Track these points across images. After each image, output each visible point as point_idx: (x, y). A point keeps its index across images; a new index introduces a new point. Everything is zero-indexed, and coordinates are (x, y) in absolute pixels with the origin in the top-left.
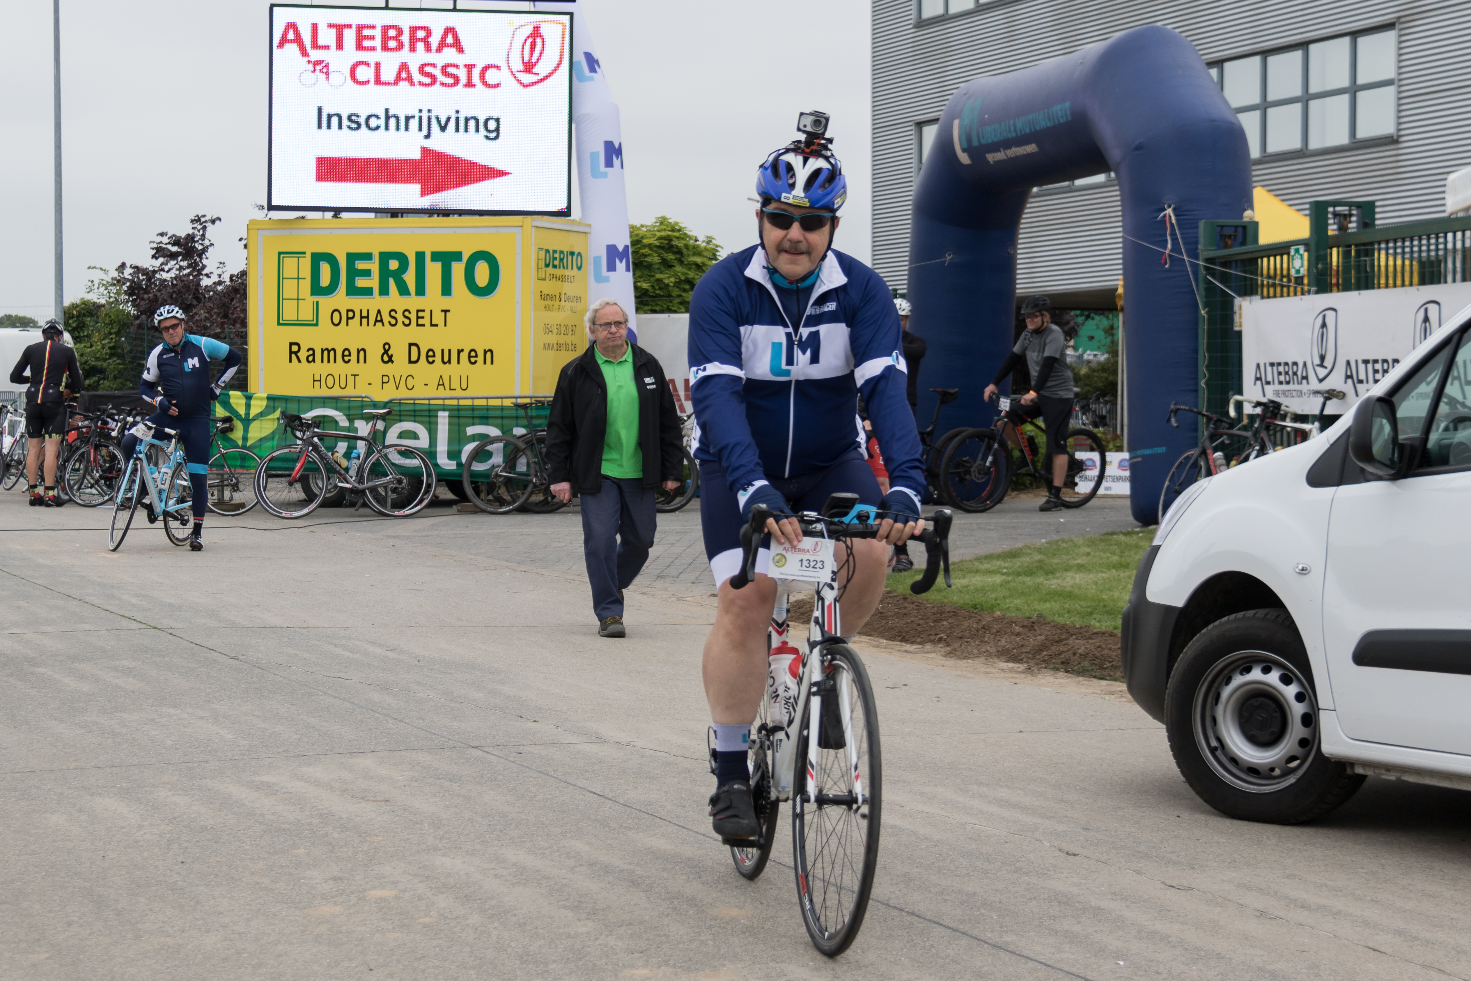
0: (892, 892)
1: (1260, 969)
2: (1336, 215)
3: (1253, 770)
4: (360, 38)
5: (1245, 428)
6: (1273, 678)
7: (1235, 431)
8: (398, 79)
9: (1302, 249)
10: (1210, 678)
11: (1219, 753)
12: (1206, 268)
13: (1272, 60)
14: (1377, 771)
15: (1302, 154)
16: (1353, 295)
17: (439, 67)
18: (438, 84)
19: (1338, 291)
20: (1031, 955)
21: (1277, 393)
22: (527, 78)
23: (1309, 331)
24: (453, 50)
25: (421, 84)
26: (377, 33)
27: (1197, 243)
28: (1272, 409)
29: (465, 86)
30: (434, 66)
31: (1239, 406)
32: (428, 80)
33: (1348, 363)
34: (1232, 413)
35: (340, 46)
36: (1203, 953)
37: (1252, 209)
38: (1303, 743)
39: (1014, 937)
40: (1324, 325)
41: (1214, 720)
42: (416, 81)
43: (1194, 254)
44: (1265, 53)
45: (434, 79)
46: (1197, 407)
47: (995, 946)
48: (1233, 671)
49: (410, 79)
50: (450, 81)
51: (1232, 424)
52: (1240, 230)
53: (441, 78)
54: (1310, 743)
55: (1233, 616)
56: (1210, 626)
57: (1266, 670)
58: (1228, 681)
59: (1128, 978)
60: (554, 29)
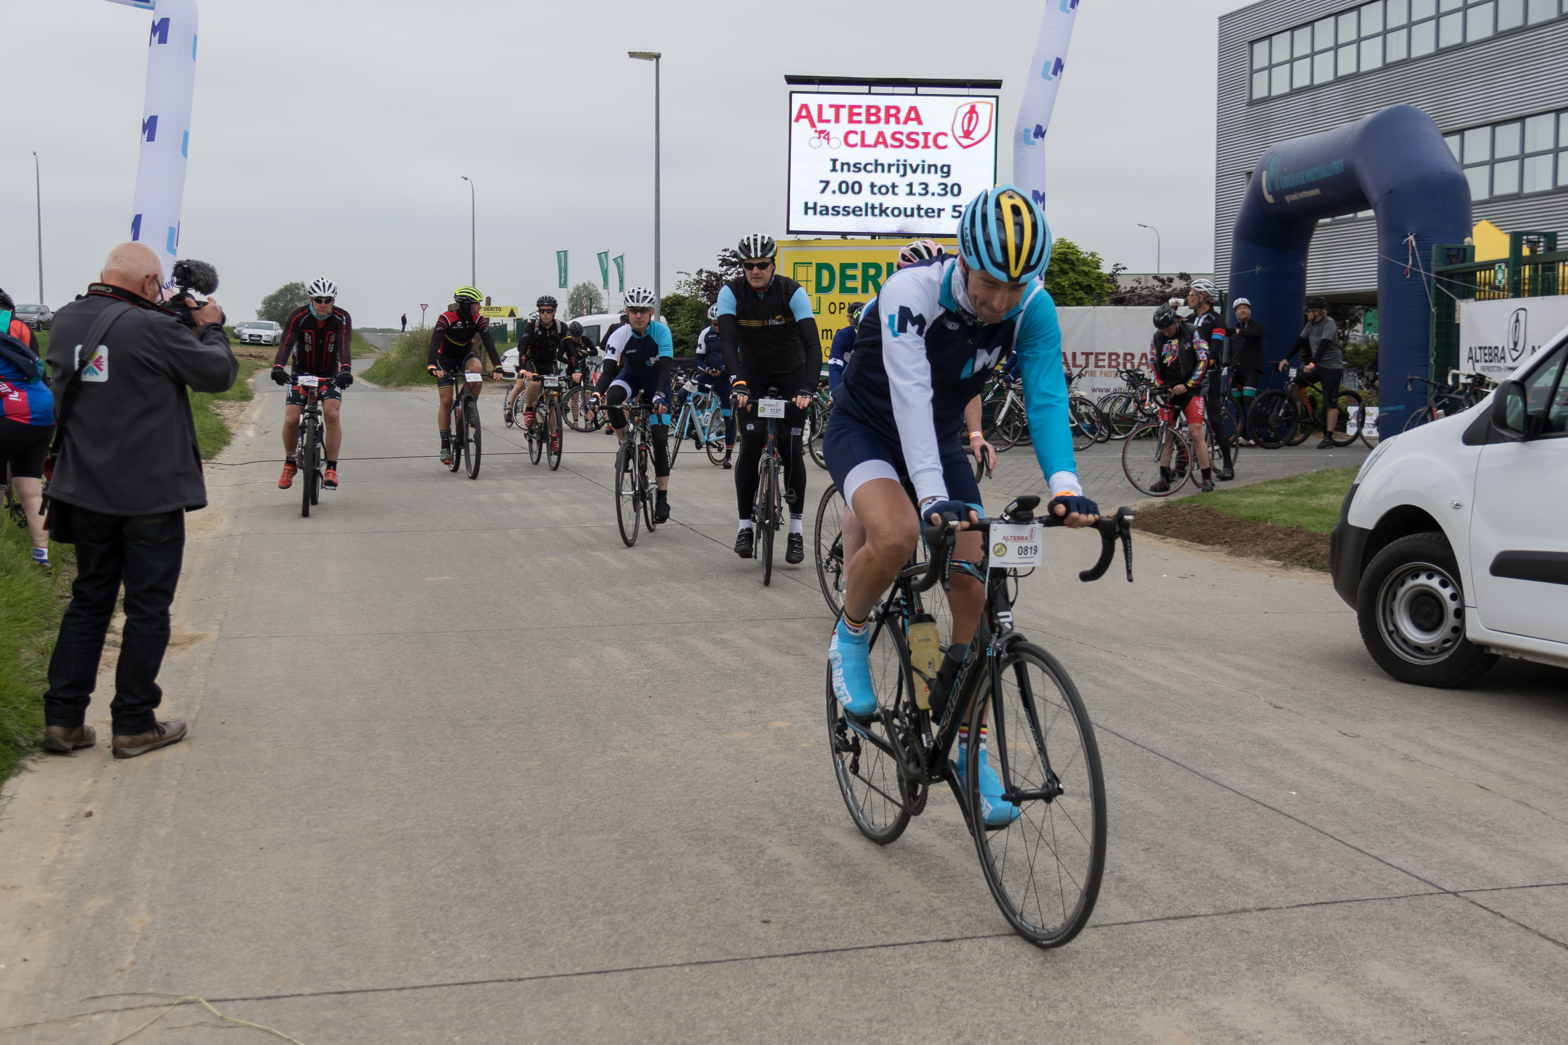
0: (1140, 734)
1: (1394, 800)
2: (1528, 242)
3: (1418, 648)
4: (851, 115)
5: (1460, 393)
6: (1435, 582)
7: (1453, 395)
8: (877, 143)
9: (1503, 266)
10: (1389, 581)
11: (1395, 635)
12: (1436, 279)
14: (1506, 652)
15: (1519, 196)
16: (1539, 298)
17: (905, 134)
18: (904, 146)
19: (1529, 296)
20: (1229, 785)
21: (1483, 368)
22: (966, 142)
23: (1506, 325)
24: (915, 123)
25: (892, 146)
26: (863, 111)
27: (1430, 260)
28: (1479, 380)
30: (901, 133)
31: (1456, 378)
32: (897, 144)
33: (1534, 347)
34: (1450, 382)
35: (837, 120)
36: (1355, 787)
37: (1471, 235)
38: (1455, 630)
39: (1220, 771)
40: (1517, 321)
41: (1392, 612)
42: (889, 144)
43: (1428, 269)
44: (1494, 125)
45: (901, 142)
46: (1427, 377)
47: (1205, 777)
48: (1406, 576)
49: (884, 143)
50: (913, 144)
51: (1451, 390)
52: (1461, 251)
53: (906, 142)
54: (1459, 630)
55: (1407, 537)
56: (1391, 544)
57: (1430, 577)
58: (1403, 583)
59: (1295, 805)
60: (984, 109)
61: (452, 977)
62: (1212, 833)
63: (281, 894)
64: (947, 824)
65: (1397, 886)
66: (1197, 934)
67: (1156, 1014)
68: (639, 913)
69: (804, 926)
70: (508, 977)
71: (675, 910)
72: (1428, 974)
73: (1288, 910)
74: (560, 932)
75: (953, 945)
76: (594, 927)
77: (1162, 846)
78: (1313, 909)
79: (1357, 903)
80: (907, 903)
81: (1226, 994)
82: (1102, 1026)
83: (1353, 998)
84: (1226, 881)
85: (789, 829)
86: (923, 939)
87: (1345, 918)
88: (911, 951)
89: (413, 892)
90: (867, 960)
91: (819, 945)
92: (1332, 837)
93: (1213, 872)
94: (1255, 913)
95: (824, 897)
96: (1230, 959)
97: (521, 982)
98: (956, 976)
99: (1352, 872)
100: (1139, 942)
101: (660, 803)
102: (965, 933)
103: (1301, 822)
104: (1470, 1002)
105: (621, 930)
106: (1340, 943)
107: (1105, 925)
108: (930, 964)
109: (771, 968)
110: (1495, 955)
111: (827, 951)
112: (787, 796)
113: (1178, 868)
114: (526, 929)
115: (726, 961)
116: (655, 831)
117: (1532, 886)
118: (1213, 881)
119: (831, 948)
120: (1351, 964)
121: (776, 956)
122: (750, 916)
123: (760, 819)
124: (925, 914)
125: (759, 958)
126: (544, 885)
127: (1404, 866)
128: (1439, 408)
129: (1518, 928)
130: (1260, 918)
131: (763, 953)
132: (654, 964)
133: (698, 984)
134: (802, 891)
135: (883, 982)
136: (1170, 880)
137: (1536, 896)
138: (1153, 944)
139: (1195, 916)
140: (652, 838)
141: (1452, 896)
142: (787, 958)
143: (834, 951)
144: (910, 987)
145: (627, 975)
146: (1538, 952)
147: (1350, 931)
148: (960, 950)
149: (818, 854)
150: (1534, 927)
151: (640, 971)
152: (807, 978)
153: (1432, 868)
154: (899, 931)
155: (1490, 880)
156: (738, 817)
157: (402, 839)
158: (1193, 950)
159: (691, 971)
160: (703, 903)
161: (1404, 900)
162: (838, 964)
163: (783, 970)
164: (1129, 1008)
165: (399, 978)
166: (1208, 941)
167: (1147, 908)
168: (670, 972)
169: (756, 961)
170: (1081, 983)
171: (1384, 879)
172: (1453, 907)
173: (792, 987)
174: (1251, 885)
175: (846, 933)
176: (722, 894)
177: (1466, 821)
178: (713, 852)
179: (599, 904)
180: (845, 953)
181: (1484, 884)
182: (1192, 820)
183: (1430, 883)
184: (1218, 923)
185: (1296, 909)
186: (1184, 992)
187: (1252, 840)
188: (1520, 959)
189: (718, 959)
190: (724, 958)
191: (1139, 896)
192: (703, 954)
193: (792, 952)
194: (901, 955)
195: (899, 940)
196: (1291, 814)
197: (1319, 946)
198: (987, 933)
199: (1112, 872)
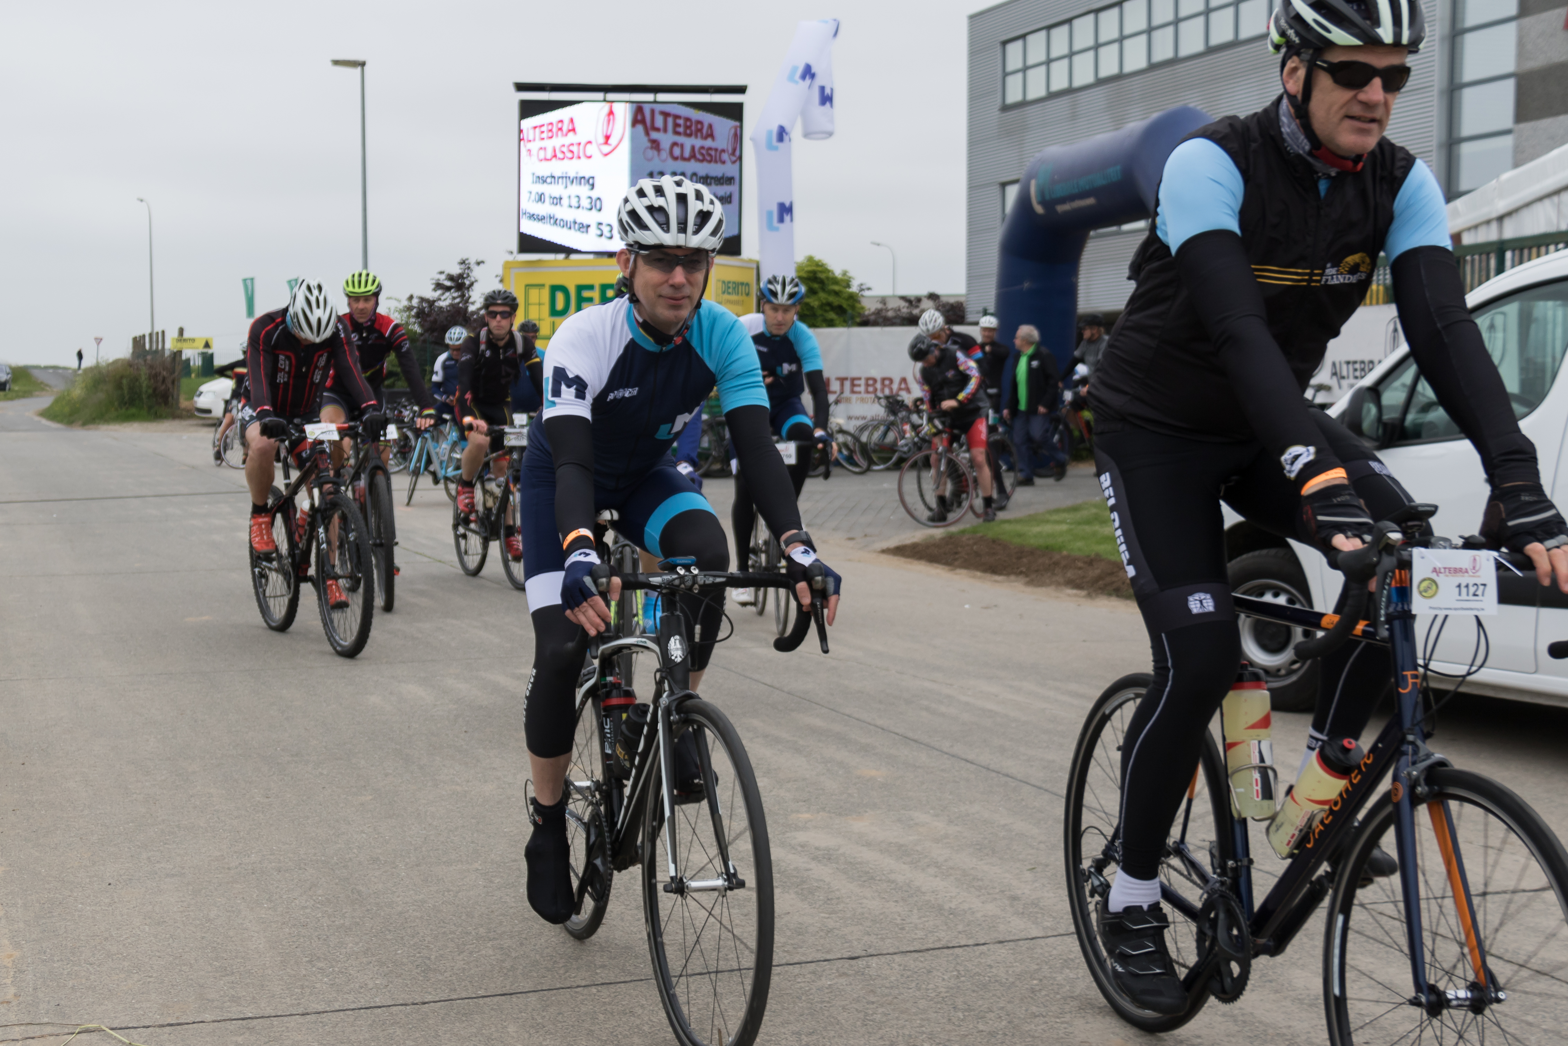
0: (991, 759)
33: (1334, 364)
55: (1251, 554)
61: (353, 1002)
63: (147, 928)
67: (1087, 1023)
70: (410, 1001)
74: (450, 957)
75: (860, 963)
76: (483, 952)
82: (1037, 1034)
86: (828, 957)
88: (819, 969)
89: (284, 923)
97: (426, 1005)
98: (872, 991)
100: (1051, 956)
102: (869, 951)
107: (1009, 941)
108: (843, 981)
114: (414, 956)
115: (631, 981)
120: (1274, 973)
124: (822, 934)
126: (418, 914)
132: (558, 986)
133: (610, 1004)
138: (1065, 957)
144: (828, 1002)
145: (533, 997)
148: (868, 966)
151: (545, 992)
154: (800, 950)
159: (598, 991)
164: (1058, 1018)
165: (298, 1004)
167: (1049, 924)
168: (576, 992)
170: (1003, 995)
179: (482, 930)
189: (622, 979)
191: (1037, 913)
193: (697, 972)
194: (810, 973)
195: (804, 959)
198: (891, 950)
199: (1003, 891)
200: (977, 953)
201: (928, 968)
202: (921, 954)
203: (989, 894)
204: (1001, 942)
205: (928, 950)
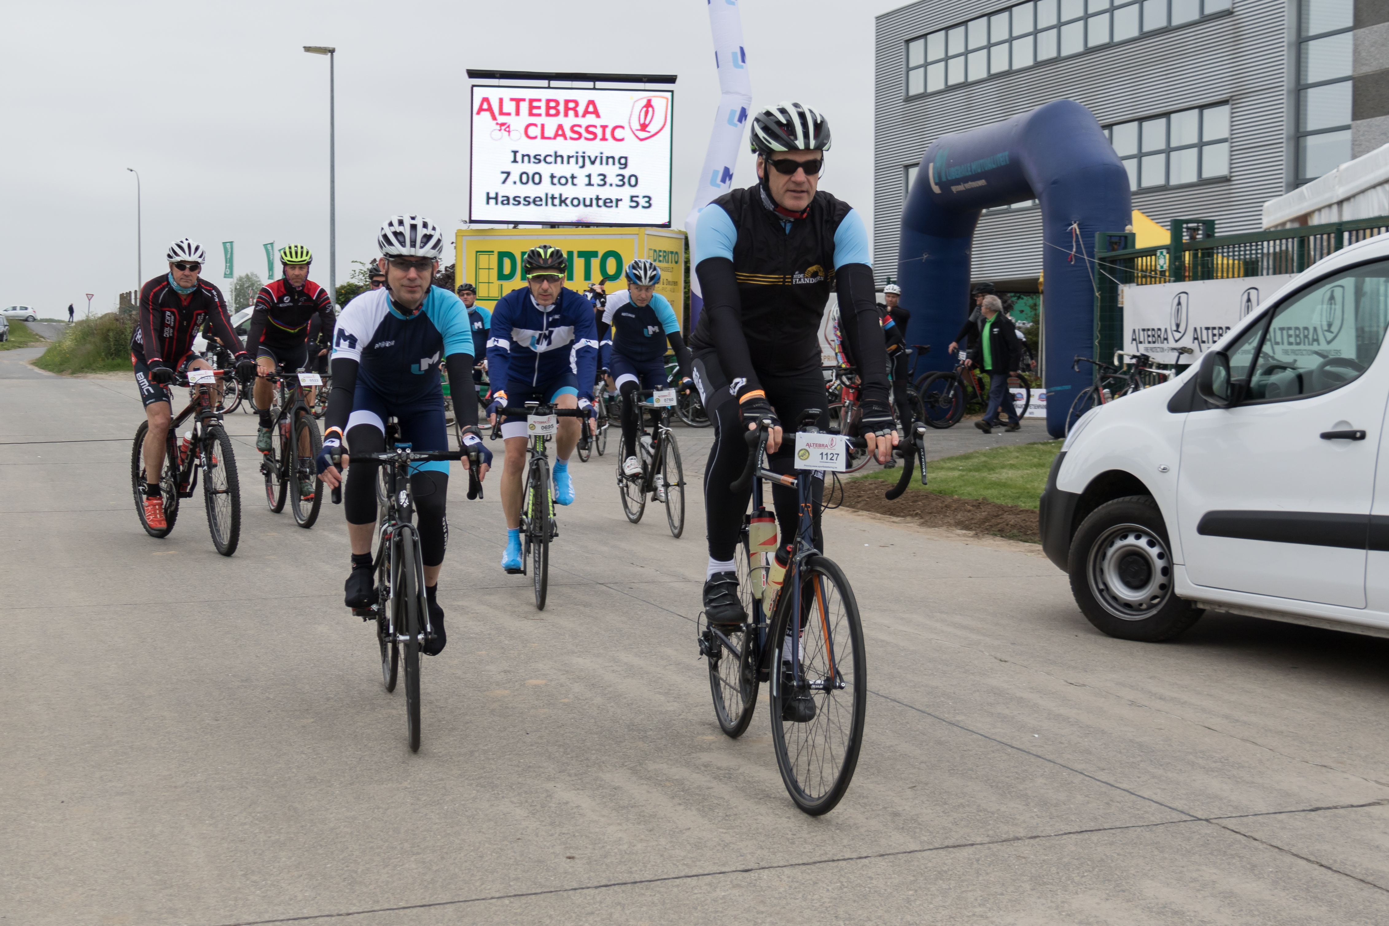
0: (881, 686)
1: (1131, 741)
2: (1188, 228)
3: (1128, 605)
4: (531, 108)
5: (1125, 373)
6: (1143, 542)
7: (1118, 375)
8: (556, 135)
9: (1165, 252)
10: (1099, 542)
11: (1105, 593)
12: (1100, 264)
13: (1146, 124)
14: (1213, 607)
15: (1165, 188)
16: (1200, 283)
17: (584, 127)
18: (583, 139)
19: (1190, 280)
20: (975, 730)
21: (1147, 349)
22: (642, 135)
23: (1168, 308)
24: (593, 116)
25: (572, 138)
26: (543, 104)
27: (1093, 247)
28: (1143, 360)
29: (602, 140)
30: (580, 126)
31: (1121, 358)
32: (576, 136)
33: (1195, 329)
34: (1116, 362)
35: (518, 113)
36: (1092, 730)
37: (1131, 224)
38: (1162, 587)
39: (963, 718)
40: (1179, 304)
41: (1102, 571)
42: (568, 137)
43: (1091, 255)
44: (1141, 120)
45: (580, 135)
46: (1092, 358)
47: (950, 723)
48: (1115, 537)
49: (564, 135)
50: (591, 136)
51: (1116, 370)
52: (1123, 238)
53: (585, 134)
54: (1167, 587)
55: (1115, 500)
56: (1100, 507)
57: (1138, 537)
58: (1112, 544)
59: (1041, 746)
60: (660, 102)
61: (283, 913)
62: (970, 772)
63: (94, 844)
64: (719, 768)
65: (1153, 814)
66: (978, 860)
68: (447, 853)
69: (608, 861)
70: (336, 912)
71: (481, 849)
72: (1198, 890)
73: (1057, 838)
74: (375, 871)
75: (752, 875)
76: (407, 866)
77: (927, 784)
78: (1080, 836)
79: (1119, 830)
80: (700, 838)
81: (1017, 911)
83: (1135, 912)
84: (993, 813)
85: (570, 775)
86: (724, 870)
87: (1112, 844)
88: (714, 881)
89: (223, 839)
90: (675, 890)
91: (626, 877)
92: (1081, 773)
93: (979, 806)
94: (1027, 841)
95: (620, 835)
96: (1014, 880)
97: (351, 916)
98: (762, 901)
99: (1107, 804)
100: (926, 868)
101: (440, 755)
102: (761, 864)
103: (1050, 761)
104: (1242, 913)
105: (435, 868)
106: (1112, 865)
107: (890, 854)
108: (736, 892)
109: (585, 898)
110: (1256, 872)
111: (635, 883)
112: (560, 746)
113: (945, 804)
114: (342, 869)
115: (541, 893)
116: (442, 780)
117: (1276, 813)
118: (980, 814)
119: (638, 880)
120: (1127, 883)
121: (588, 888)
122: (554, 853)
123: (540, 767)
124: (719, 848)
125: (572, 889)
126: (348, 830)
127: (1154, 797)
128: (1105, 387)
129: (1272, 849)
130: (1033, 845)
131: (575, 885)
132: (474, 897)
133: (521, 914)
134: (597, 830)
135: (696, 909)
136: (941, 814)
137: (1281, 821)
138: (939, 869)
139: (972, 845)
140: (440, 786)
141: (1204, 822)
142: (599, 889)
143: (641, 882)
144: (722, 912)
145: (450, 909)
146: (1294, 869)
147: (1118, 854)
148: (760, 878)
149: (603, 797)
150: (1286, 848)
151: (462, 904)
152: (623, 906)
153: (1181, 799)
154: (698, 863)
155: (1236, 808)
156: (518, 766)
157: (198, 791)
158: (978, 873)
159: (511, 902)
160: (505, 843)
161: (1161, 828)
162: (648, 893)
163: (598, 899)
165: (231, 916)
166: (989, 866)
167: (926, 839)
168: (490, 904)
169: (571, 892)
170: (881, 905)
171: (1138, 810)
172: (1208, 832)
173: (611, 914)
174: (1018, 817)
175: (649, 866)
176: (522, 834)
177: (1202, 758)
178: (503, 797)
179: (407, 845)
180: (653, 884)
181: (1231, 812)
182: (948, 761)
183: (1182, 812)
184: (995, 850)
185: (1065, 837)
186: (978, 910)
187: (1008, 777)
188: (1280, 875)
189: (533, 891)
190: (539, 891)
191: (915, 828)
192: (516, 888)
193: (602, 884)
194: (706, 885)
195: (701, 872)
196: (1039, 754)
197: (1094, 868)
198: (781, 864)
199: (885, 808)
200: (860, 866)
201: (814, 879)
202: (808, 867)
203: (873, 810)
204: (882, 855)
205: (815, 863)
